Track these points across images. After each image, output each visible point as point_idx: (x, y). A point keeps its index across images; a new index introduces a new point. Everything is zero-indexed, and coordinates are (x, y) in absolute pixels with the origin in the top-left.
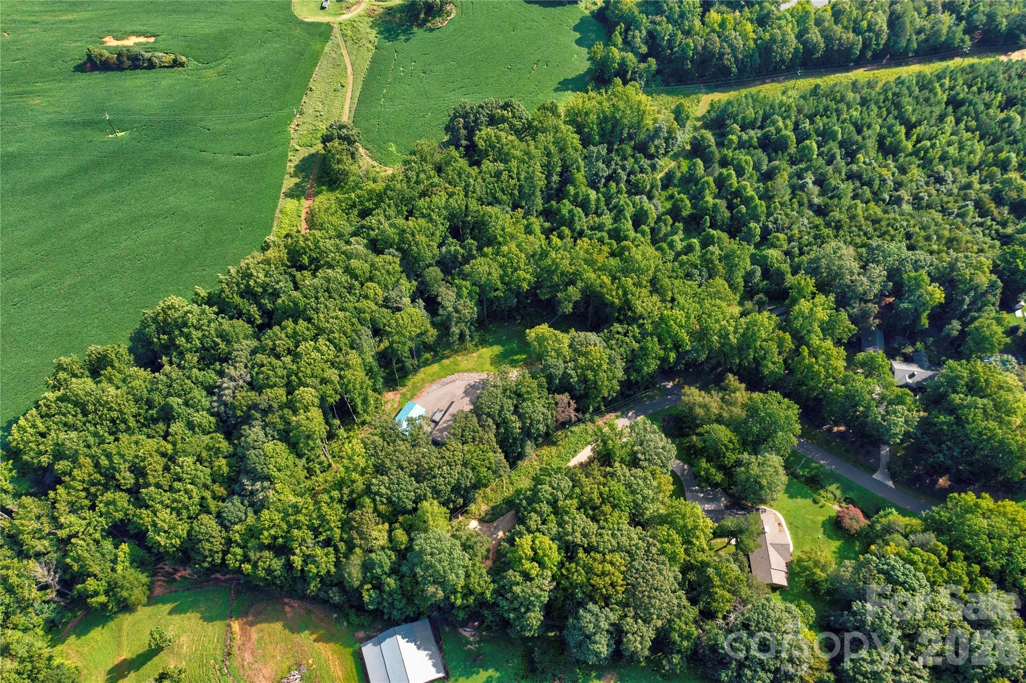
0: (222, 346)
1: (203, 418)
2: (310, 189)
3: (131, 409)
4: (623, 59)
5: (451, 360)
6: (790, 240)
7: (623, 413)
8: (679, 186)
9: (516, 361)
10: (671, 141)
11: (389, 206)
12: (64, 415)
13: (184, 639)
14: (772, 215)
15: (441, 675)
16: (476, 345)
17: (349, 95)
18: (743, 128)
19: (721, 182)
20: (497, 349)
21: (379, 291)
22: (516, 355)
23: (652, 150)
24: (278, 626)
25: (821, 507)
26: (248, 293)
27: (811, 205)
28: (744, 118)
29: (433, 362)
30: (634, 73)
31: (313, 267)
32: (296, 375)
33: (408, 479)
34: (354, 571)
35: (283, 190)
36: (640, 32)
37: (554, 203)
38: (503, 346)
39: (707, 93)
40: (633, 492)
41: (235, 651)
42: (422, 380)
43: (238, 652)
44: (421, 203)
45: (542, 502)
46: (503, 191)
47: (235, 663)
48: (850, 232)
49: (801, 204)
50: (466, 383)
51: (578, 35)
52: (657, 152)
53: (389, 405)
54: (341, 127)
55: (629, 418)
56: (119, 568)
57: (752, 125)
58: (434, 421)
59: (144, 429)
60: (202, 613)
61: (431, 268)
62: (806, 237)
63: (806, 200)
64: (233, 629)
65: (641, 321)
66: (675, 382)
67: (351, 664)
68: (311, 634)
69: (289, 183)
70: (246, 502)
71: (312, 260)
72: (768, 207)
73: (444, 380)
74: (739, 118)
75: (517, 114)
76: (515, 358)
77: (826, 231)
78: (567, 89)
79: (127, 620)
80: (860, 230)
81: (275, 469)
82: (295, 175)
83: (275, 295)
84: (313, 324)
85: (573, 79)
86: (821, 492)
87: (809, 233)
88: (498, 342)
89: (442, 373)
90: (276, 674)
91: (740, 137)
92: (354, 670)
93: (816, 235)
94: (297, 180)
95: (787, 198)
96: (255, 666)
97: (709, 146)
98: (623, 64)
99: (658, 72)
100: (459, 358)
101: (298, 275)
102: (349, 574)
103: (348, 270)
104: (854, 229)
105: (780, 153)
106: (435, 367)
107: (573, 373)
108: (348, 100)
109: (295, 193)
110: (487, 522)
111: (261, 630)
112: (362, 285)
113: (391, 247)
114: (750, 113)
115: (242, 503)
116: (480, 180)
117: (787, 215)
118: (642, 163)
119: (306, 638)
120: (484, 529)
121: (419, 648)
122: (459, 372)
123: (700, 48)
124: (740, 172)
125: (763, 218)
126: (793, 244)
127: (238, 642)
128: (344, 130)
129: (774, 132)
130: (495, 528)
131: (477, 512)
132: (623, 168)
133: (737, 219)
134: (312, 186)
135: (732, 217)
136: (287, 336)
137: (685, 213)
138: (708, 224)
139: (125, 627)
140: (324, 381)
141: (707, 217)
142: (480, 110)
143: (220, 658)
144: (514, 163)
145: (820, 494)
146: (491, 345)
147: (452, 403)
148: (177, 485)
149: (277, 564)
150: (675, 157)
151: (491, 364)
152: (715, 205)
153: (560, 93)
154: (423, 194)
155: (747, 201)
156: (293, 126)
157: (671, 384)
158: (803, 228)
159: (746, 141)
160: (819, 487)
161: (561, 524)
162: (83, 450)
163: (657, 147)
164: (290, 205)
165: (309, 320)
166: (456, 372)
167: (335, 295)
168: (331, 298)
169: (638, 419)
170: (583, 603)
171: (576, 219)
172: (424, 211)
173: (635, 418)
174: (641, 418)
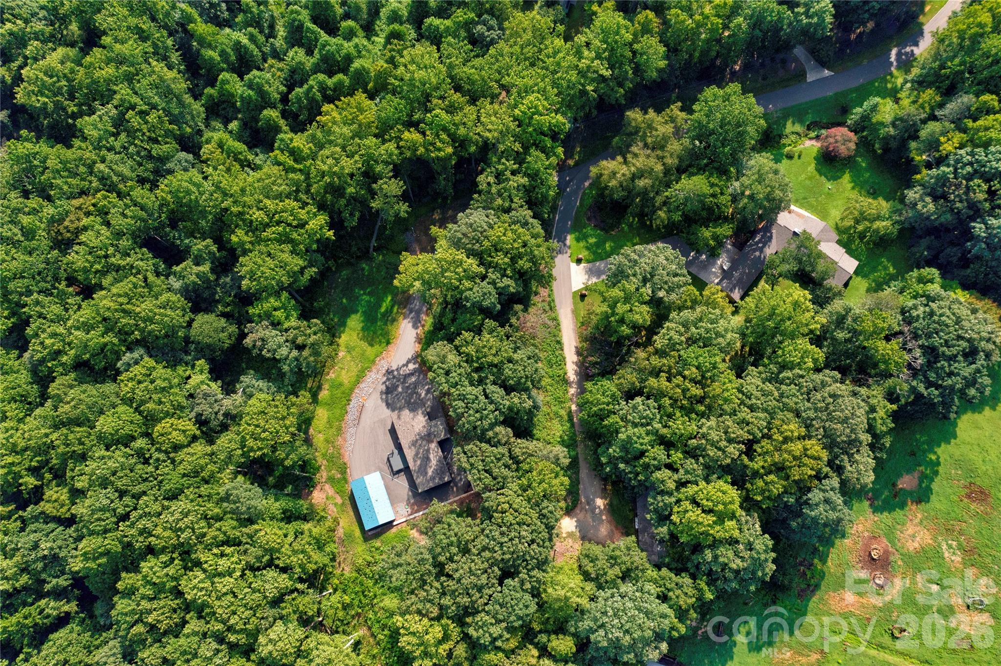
5: (326, 386)
9: (389, 312)
11: (37, 303)
16: (331, 343)
20: (355, 322)
21: (180, 423)
22: (380, 306)
25: (799, 157)
29: (312, 410)
32: (230, 629)
37: (209, 90)
38: (356, 312)
42: (327, 441)
44: (77, 258)
45: (647, 451)
50: (375, 395)
53: (331, 507)
55: (561, 252)
58: (399, 472)
61: (195, 325)
71: (35, 471)
73: (350, 417)
75: (25, 13)
76: (383, 310)
83: (54, 561)
84: (163, 550)
86: (783, 141)
88: (346, 313)
89: (337, 412)
100: (332, 375)
101: (45, 507)
103: (111, 442)
106: (322, 413)
107: (507, 281)
110: (574, 506)
112: (147, 435)
113: (119, 354)
116: (110, 156)
120: (581, 516)
122: (352, 390)
130: (588, 504)
136: (151, 599)
145: (784, 145)
146: (343, 324)
147: (393, 432)
151: (372, 345)
154: (63, 244)
160: (777, 139)
161: (692, 453)
165: (151, 550)
166: (350, 394)
167: (138, 489)
168: (137, 497)
169: (568, 242)
170: (803, 503)
171: (266, 87)
172: (98, 267)
173: (565, 245)
174: (570, 240)
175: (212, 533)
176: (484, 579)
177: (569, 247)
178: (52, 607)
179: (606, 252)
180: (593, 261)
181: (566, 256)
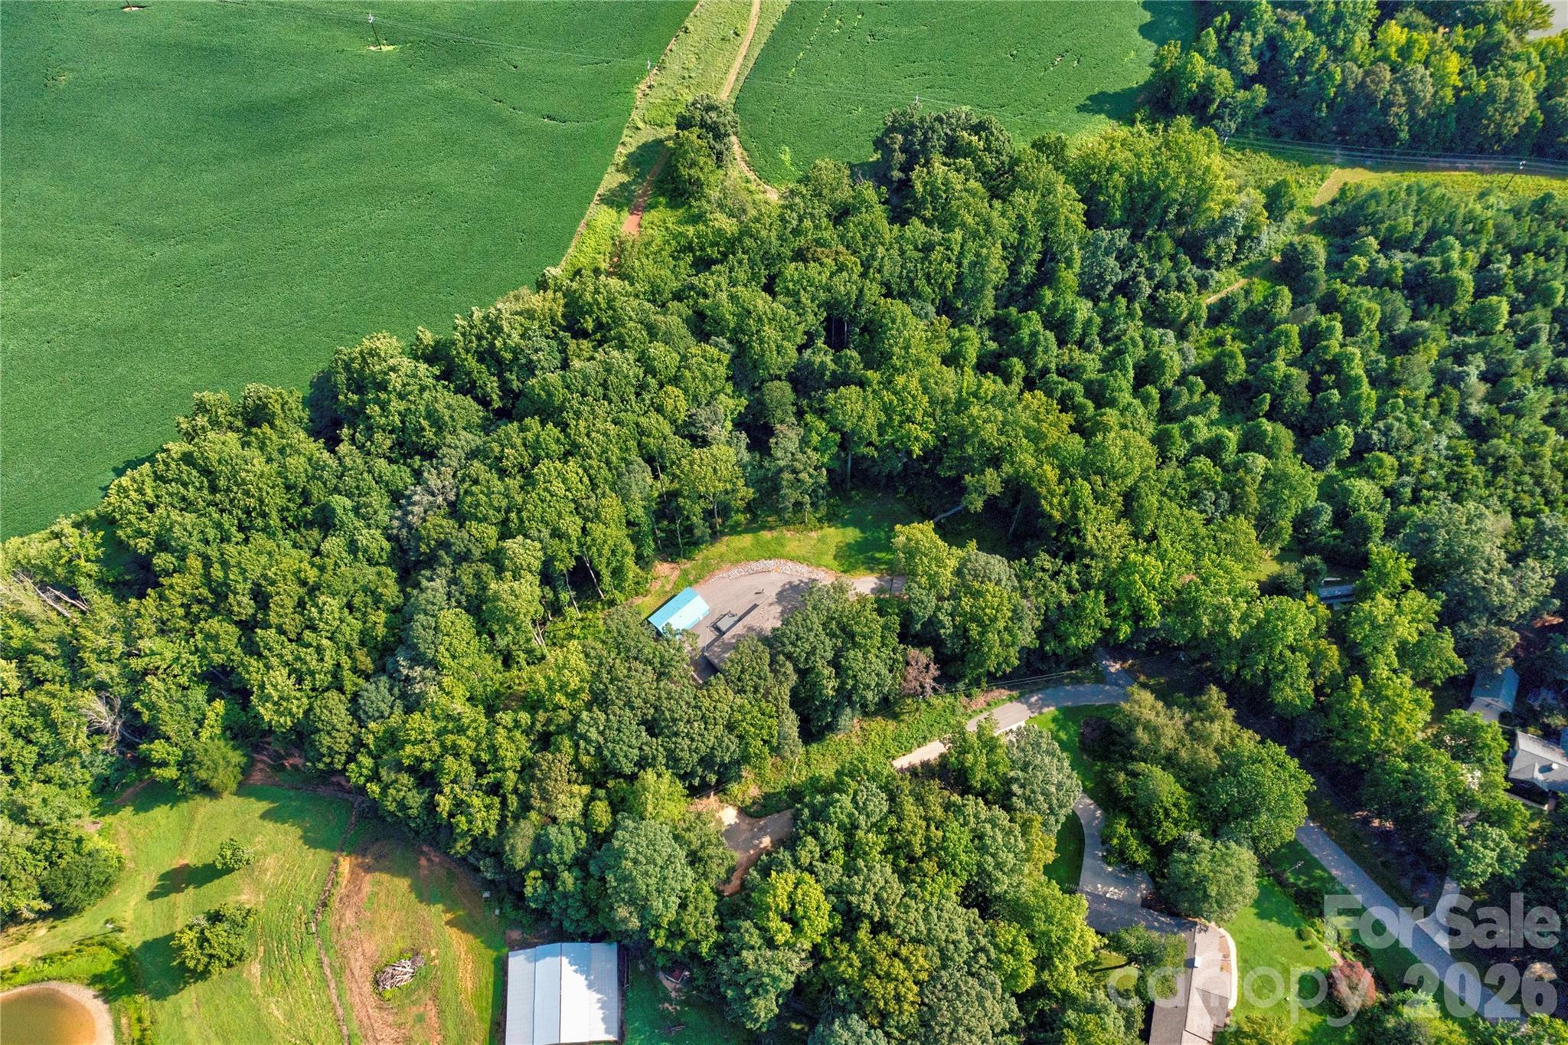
0: (429, 434)
1: (373, 540)
2: (640, 197)
3: (276, 499)
4: (1209, 78)
5: (775, 533)
6: (1403, 469)
7: (1022, 695)
8: (1238, 325)
9: (879, 561)
10: (1248, 243)
11: (740, 262)
12: (185, 485)
13: (270, 861)
14: (1384, 417)
15: (612, 1038)
16: (820, 520)
17: (743, 51)
18: (1385, 246)
19: (1312, 338)
20: (852, 534)
21: (683, 405)
22: (880, 551)
23: (1211, 252)
24: (402, 884)
25: (1308, 948)
26: (489, 356)
27: (1462, 416)
28: (1391, 229)
29: (747, 531)
30: (1223, 104)
31: (598, 336)
32: (519, 511)
33: (634, 727)
34: (519, 845)
35: (600, 191)
36: (1254, 35)
37: (1013, 310)
38: (863, 531)
39: (1342, 166)
40: (983, 849)
41: (334, 903)
42: (721, 556)
43: (337, 905)
44: (791, 270)
45: (832, 823)
46: (928, 277)
47: (330, 920)
48: (1517, 483)
49: (1444, 410)
50: (785, 579)
51: (1147, 17)
52: (1219, 257)
53: (659, 583)
54: (710, 108)
55: (1030, 706)
56: (205, 734)
57: (1403, 244)
58: (718, 629)
59: (292, 533)
60: (306, 831)
61: (777, 383)
62: (1434, 473)
63: (1455, 406)
64: (341, 869)
65: (1087, 561)
66: (1126, 665)
67: (488, 975)
68: (445, 912)
69: (612, 179)
70: (396, 691)
71: (600, 326)
72: (1382, 402)
73: (754, 565)
74: (1383, 227)
75: (994, 145)
76: (877, 555)
77: (1474, 471)
78: (1099, 112)
79: (205, 807)
80: (1538, 483)
81: (447, 654)
82: (625, 169)
83: (530, 369)
84: (568, 436)
85: (1116, 94)
86: (1317, 921)
87: (1441, 467)
88: (857, 523)
89: (755, 553)
90: (381, 956)
91: (1373, 262)
92: (491, 987)
93: (1453, 472)
94: (624, 178)
95: (1421, 393)
96: (355, 934)
97: (1313, 267)
98: (1206, 87)
99: (1268, 111)
100: (788, 535)
101: (572, 344)
102: (513, 847)
103: (643, 359)
104: (1526, 478)
105: (1437, 307)
106: (747, 540)
107: (946, 620)
108: (740, 60)
109: (618, 200)
110: (750, 815)
111: (379, 883)
112: (661, 386)
113: (722, 334)
114: (1406, 223)
115: (390, 690)
116: (895, 252)
117: (1411, 424)
118: (1185, 272)
119: (436, 914)
120: (744, 826)
121: (590, 986)
122: (782, 557)
123: (1351, 85)
124: (1351, 328)
125: (1366, 420)
126: (1406, 478)
127: (341, 890)
128: (713, 115)
129: (1439, 267)
130: (760, 829)
131: (740, 796)
132: (1150, 275)
133: (1321, 411)
134: (645, 193)
135: (1311, 405)
136: (525, 445)
137: (1230, 378)
138: (1266, 407)
139: (199, 817)
140: (557, 534)
141: (1268, 396)
142: (937, 125)
143: (311, 906)
144: (957, 235)
145: (1313, 925)
147: (755, 606)
148: (308, 636)
149: (415, 800)
150: (1249, 271)
151: (835, 558)
152: (1287, 377)
153: (1086, 115)
154: (800, 256)
155: (1346, 384)
156: (643, 86)
157: (1118, 666)
158: (1434, 456)
159: (1381, 272)
160: (1316, 911)
161: (850, 869)
162: (195, 544)
163: (1220, 249)
164: (603, 216)
165: (564, 427)
166: (776, 557)
167: (612, 395)
168: (605, 398)
169: (1045, 710)
170: (843, 1011)
171: (1040, 349)
172: (791, 285)
173: (1041, 708)
174: (1050, 711)
175: (594, 463)
176: (638, 703)
177: (1041, 713)
178: (492, 385)
181: (1029, 714)
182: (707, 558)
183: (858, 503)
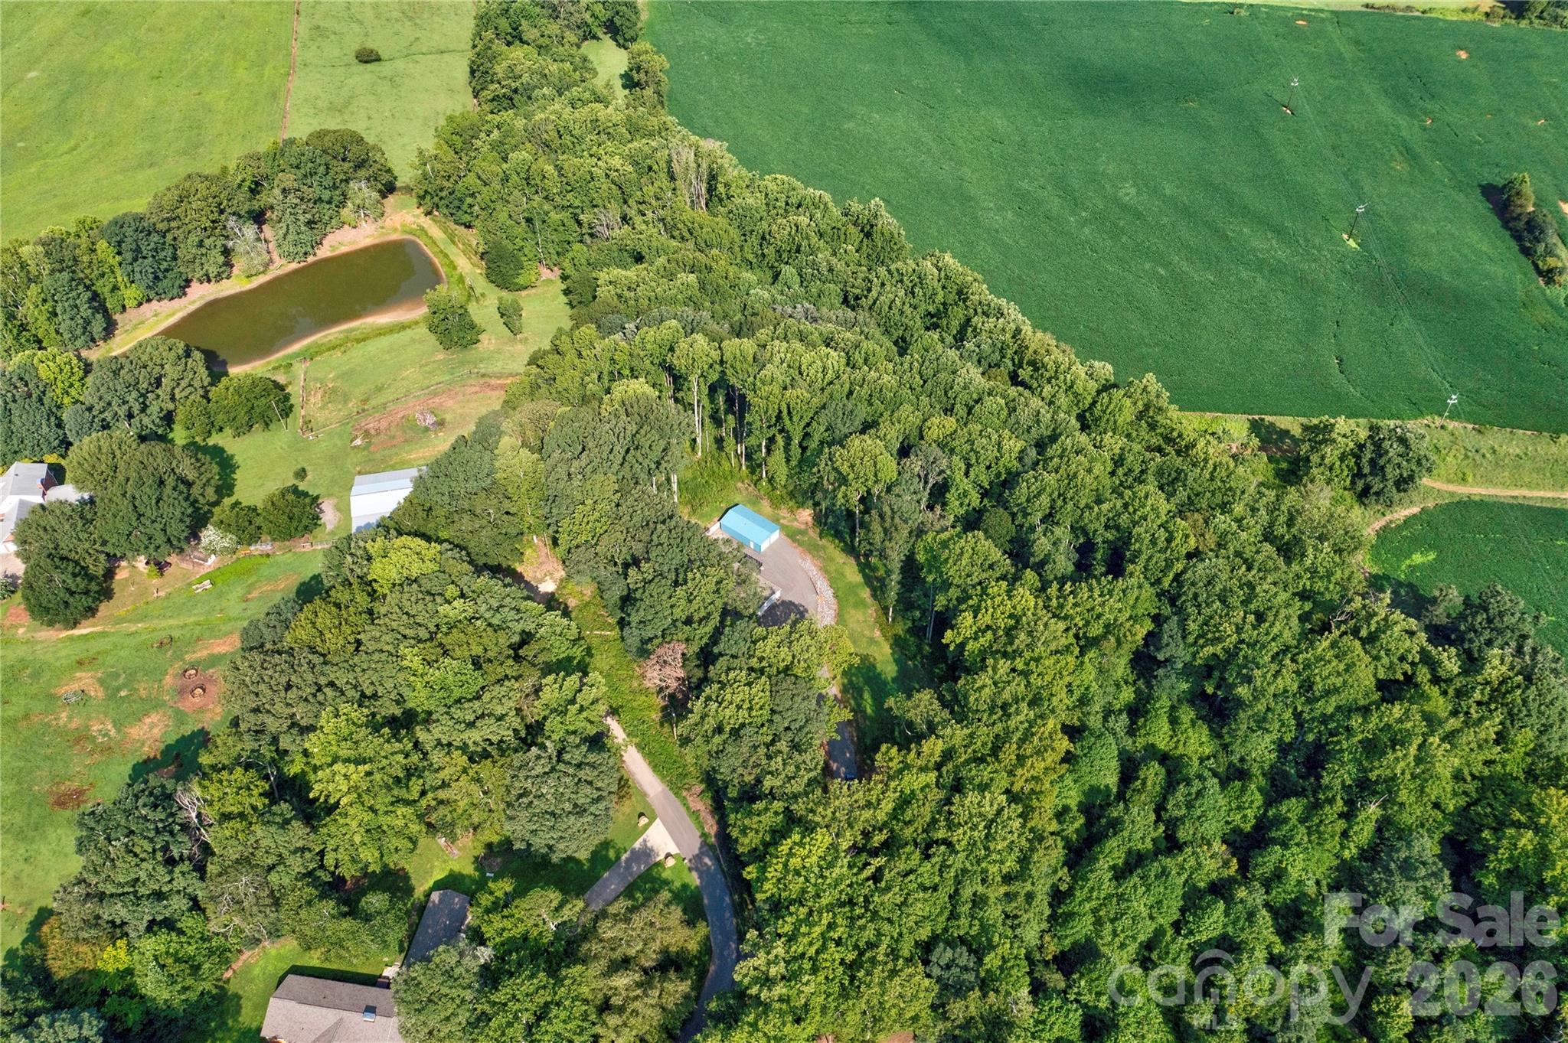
5: (869, 600)
7: (711, 847)
9: (858, 696)
16: (896, 638)
20: (888, 670)
29: (865, 576)
35: (1268, 418)
38: (894, 680)
41: (485, 381)
42: (832, 559)
47: (472, 381)
50: (811, 608)
55: (698, 858)
64: (509, 379)
69: (1288, 423)
73: (824, 584)
76: (867, 696)
89: (840, 585)
90: (442, 410)
96: (460, 395)
100: (871, 612)
106: (855, 577)
111: (496, 399)
119: (469, 429)
122: (840, 606)
146: (898, 662)
151: (855, 655)
166: (839, 602)
169: (695, 875)
173: (697, 870)
174: (694, 880)
177: (690, 870)
179: (639, 889)
180: (650, 869)
181: (688, 857)
182: (824, 548)
183: (931, 672)
